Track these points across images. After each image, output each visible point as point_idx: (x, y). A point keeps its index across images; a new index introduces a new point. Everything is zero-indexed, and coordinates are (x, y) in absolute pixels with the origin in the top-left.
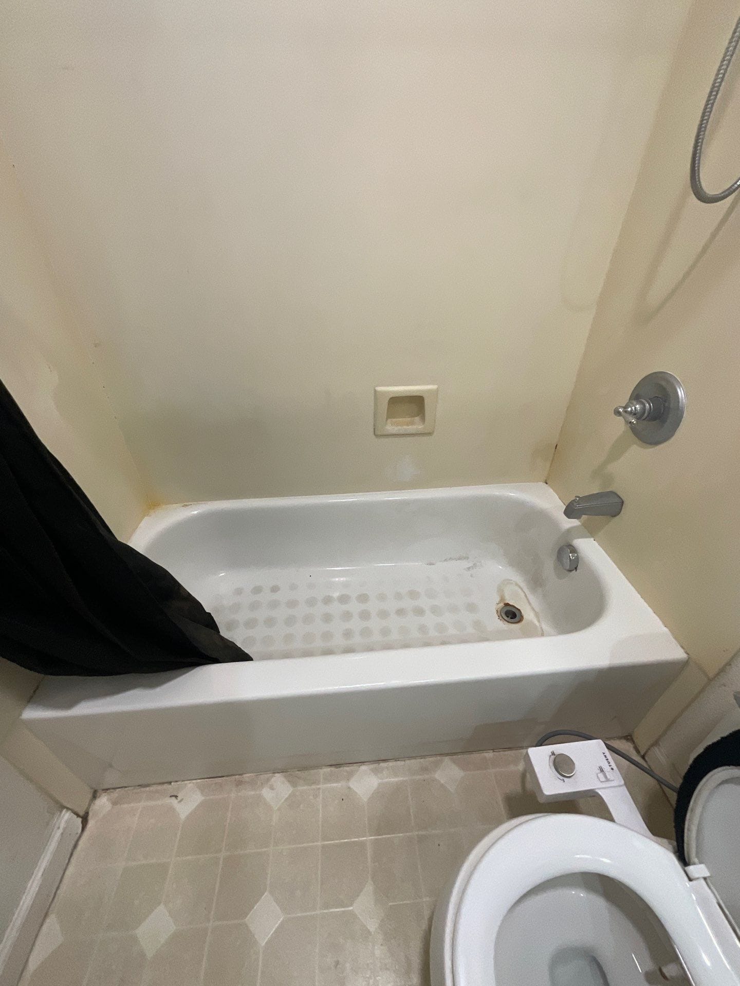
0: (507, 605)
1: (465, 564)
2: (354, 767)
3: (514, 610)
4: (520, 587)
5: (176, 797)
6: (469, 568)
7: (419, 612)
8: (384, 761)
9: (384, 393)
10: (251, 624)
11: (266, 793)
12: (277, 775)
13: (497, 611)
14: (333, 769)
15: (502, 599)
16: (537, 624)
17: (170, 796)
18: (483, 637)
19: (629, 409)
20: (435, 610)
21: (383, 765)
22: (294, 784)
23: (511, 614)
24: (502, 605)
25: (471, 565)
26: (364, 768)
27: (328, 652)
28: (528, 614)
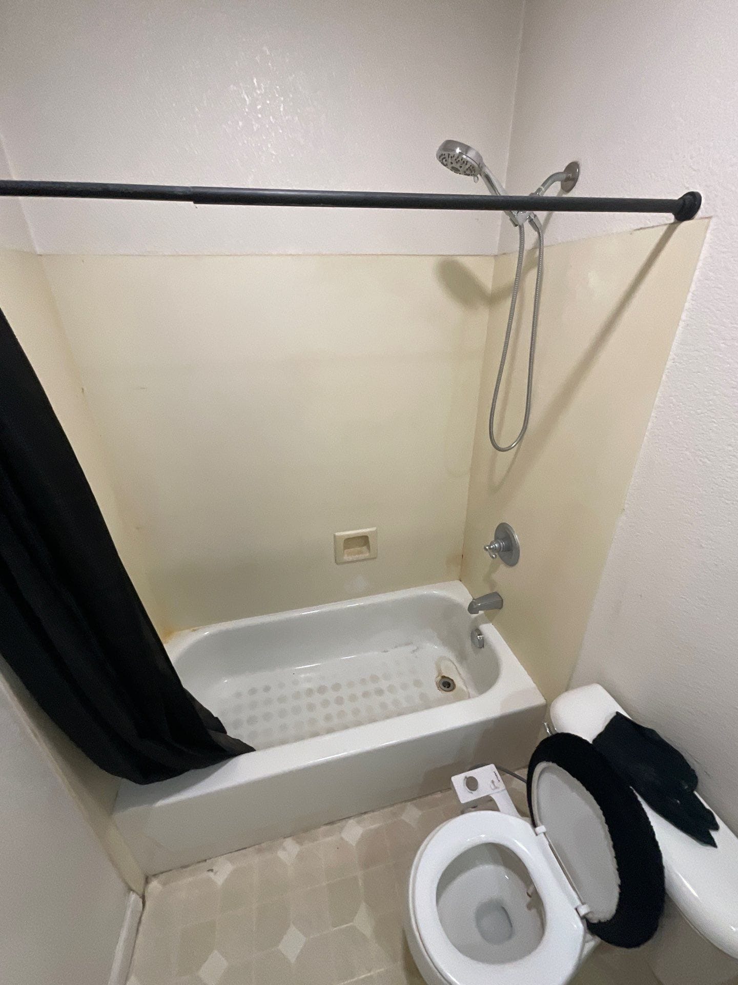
0: (443, 677)
1: (410, 648)
2: (344, 822)
3: (448, 680)
4: (451, 661)
5: (212, 870)
6: (414, 651)
7: (380, 692)
8: (365, 813)
9: (340, 537)
10: (252, 720)
11: (281, 854)
12: (287, 839)
13: (437, 683)
14: (328, 827)
15: (440, 672)
16: (465, 688)
17: (208, 871)
18: (427, 704)
19: (492, 547)
20: (391, 689)
21: (365, 816)
22: (300, 843)
23: (447, 684)
24: (440, 678)
25: (415, 648)
26: (351, 821)
27: (315, 734)
28: (459, 683)
